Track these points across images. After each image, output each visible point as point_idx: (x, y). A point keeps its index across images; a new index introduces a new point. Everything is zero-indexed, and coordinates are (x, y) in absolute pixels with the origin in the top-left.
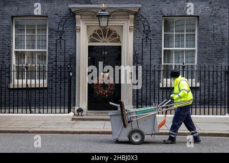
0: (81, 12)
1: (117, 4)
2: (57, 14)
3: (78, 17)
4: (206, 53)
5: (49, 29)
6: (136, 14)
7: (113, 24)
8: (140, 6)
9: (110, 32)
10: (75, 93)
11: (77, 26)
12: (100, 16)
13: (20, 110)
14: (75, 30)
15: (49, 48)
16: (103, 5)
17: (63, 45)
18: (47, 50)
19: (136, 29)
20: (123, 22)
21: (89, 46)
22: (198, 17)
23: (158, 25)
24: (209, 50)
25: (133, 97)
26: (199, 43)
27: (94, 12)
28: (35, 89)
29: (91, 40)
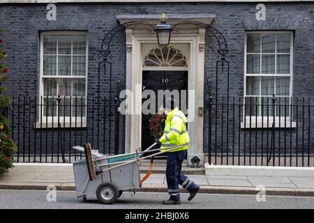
0: (133, 24)
1: (183, 13)
2: (99, 28)
3: (128, 31)
4: (304, 80)
5: (89, 48)
6: (208, 28)
7: (177, 40)
8: (213, 16)
9: (173, 51)
10: (124, 136)
11: (127, 43)
12: (158, 31)
13: (49, 158)
14: (124, 50)
15: (89, 74)
16: (164, 16)
17: (108, 69)
18: (86, 77)
19: (208, 48)
20: (190, 39)
21: (143, 71)
22: (294, 31)
23: (239, 42)
24: (309, 78)
25: (204, 141)
26: (295, 68)
27: (151, 25)
28: (70, 129)
29: (147, 64)
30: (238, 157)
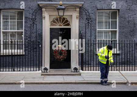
0: (46, 6)
1: (68, 1)
2: (30, 8)
3: (43, 9)
4: (124, 32)
5: (25, 17)
6: (80, 8)
8: (83, 3)
9: (64, 19)
10: (42, 58)
11: (43, 15)
12: (58, 9)
13: (7, 69)
14: (42, 18)
15: (25, 29)
16: (61, 2)
17: (35, 27)
18: (23, 31)
19: (80, 17)
20: (72, 13)
21: (50, 28)
22: (119, 10)
23: (94, 15)
24: (126, 31)
25: (79, 60)
26: (120, 26)
27: (55, 7)
28: (17, 55)
29: (52, 25)
30: (95, 67)
